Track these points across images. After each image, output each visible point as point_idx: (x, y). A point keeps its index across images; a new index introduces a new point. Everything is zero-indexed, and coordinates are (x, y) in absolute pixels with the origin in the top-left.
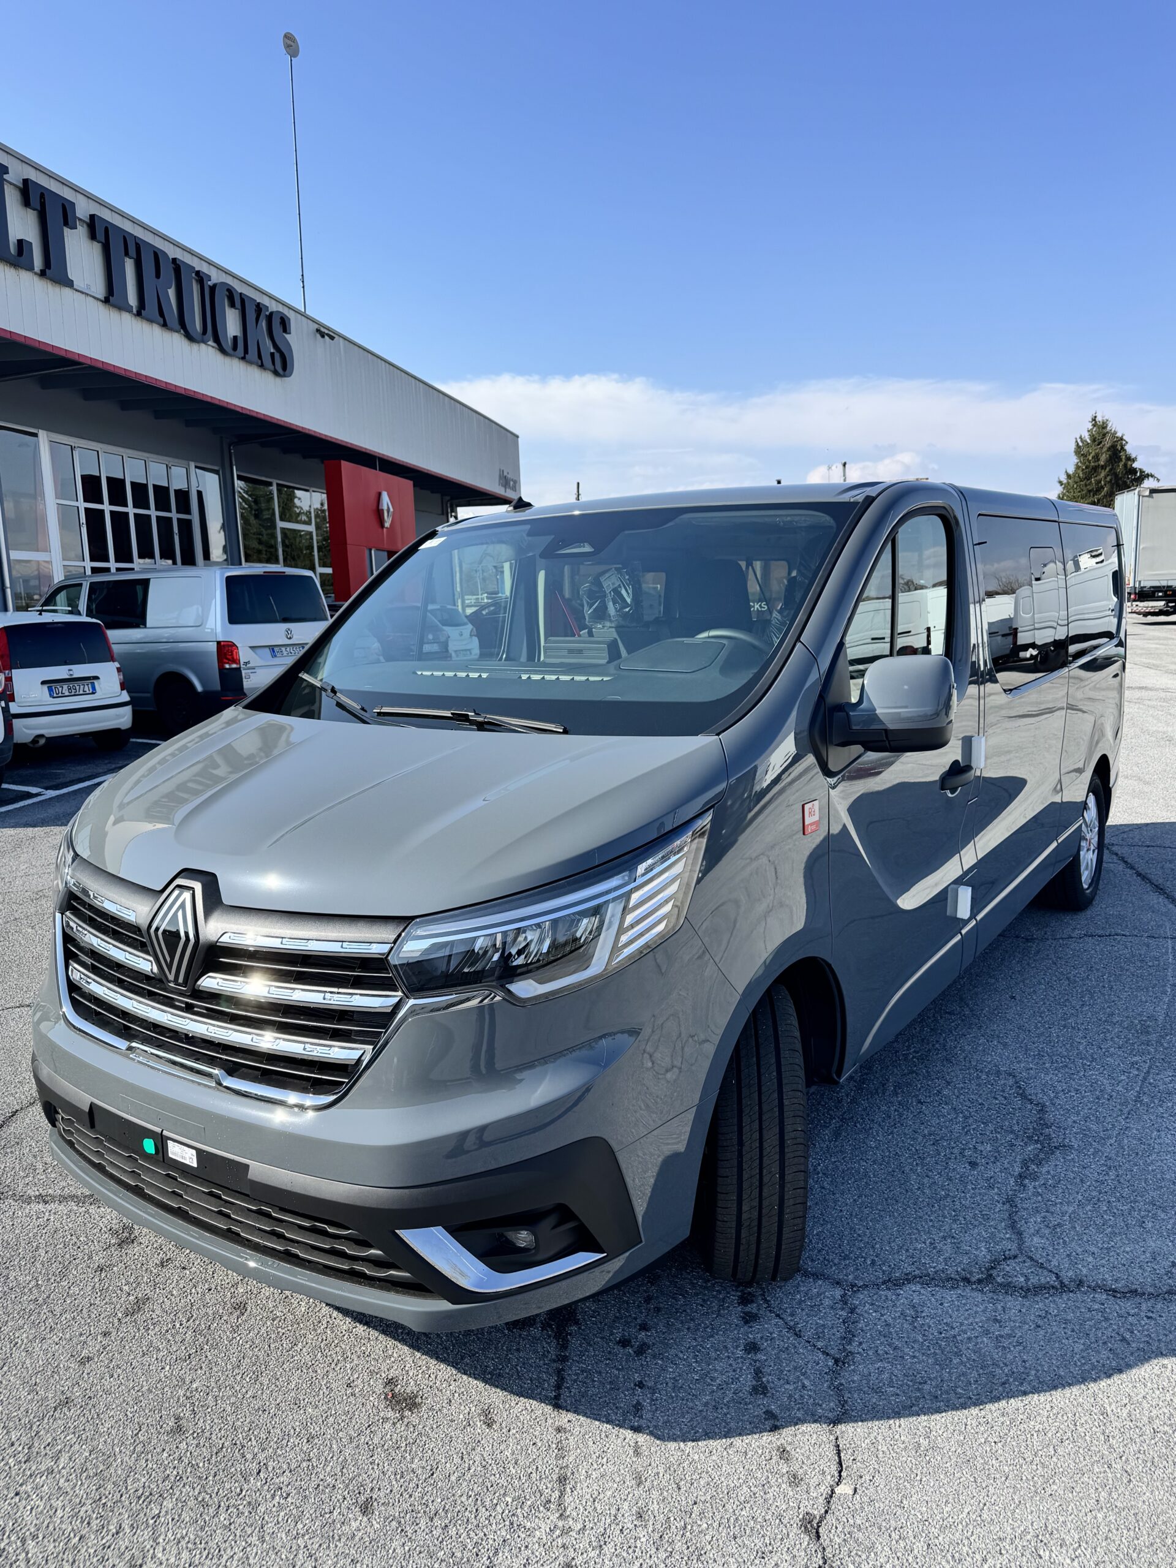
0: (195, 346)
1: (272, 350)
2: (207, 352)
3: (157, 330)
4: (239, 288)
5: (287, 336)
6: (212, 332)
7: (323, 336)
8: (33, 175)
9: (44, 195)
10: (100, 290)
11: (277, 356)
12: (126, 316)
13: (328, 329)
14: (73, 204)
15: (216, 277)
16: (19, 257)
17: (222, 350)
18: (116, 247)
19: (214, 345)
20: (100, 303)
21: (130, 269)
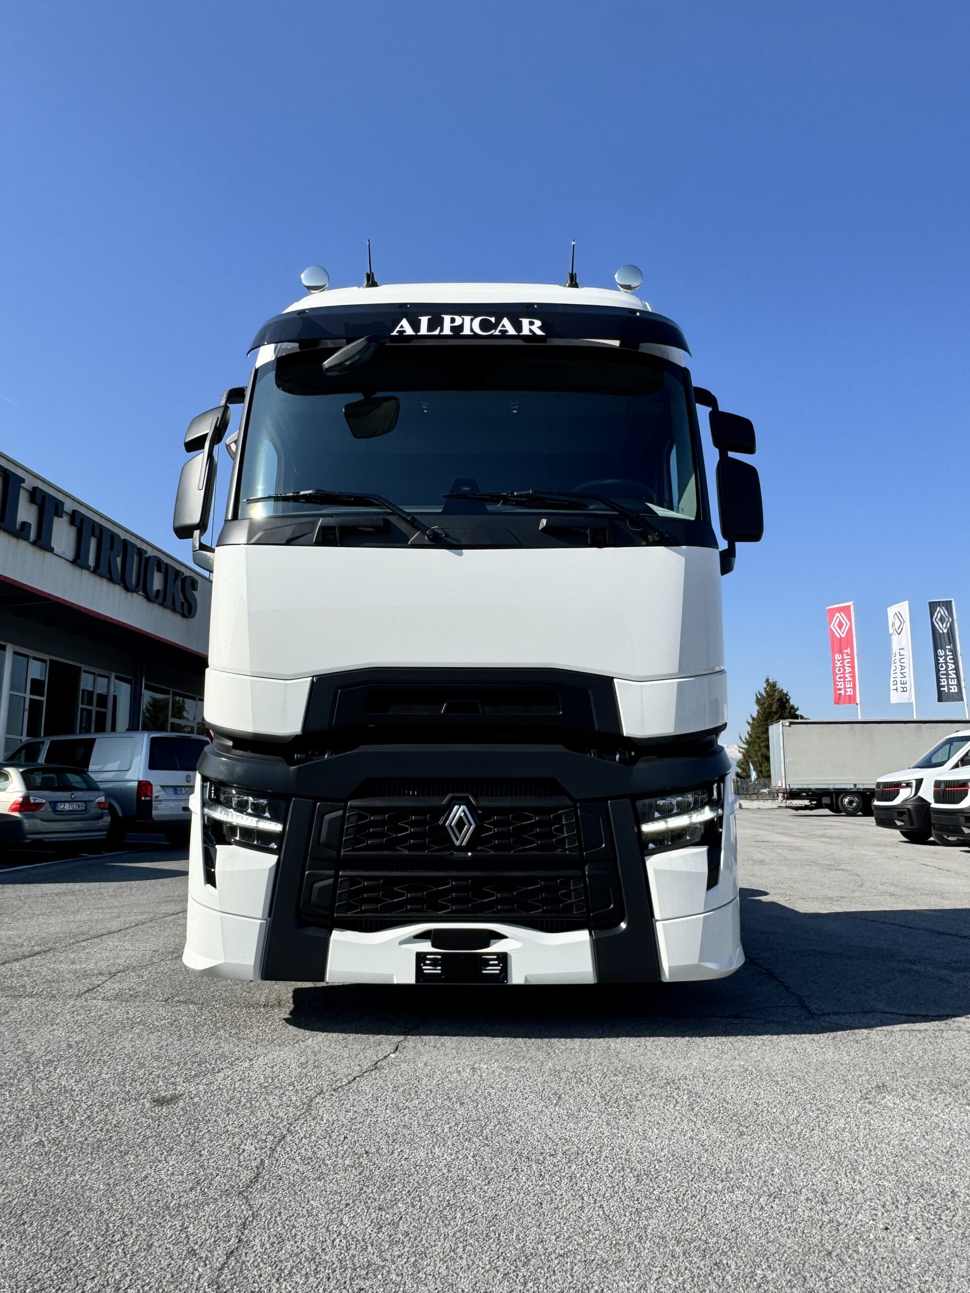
1: (183, 601)
2: (137, 599)
4: (165, 560)
5: (195, 592)
8: (41, 486)
9: (45, 496)
10: (70, 554)
11: (186, 605)
12: (86, 573)
14: (63, 503)
15: (150, 552)
16: (21, 533)
17: (148, 598)
18: (86, 530)
19: (143, 594)
20: (69, 564)
21: (93, 544)
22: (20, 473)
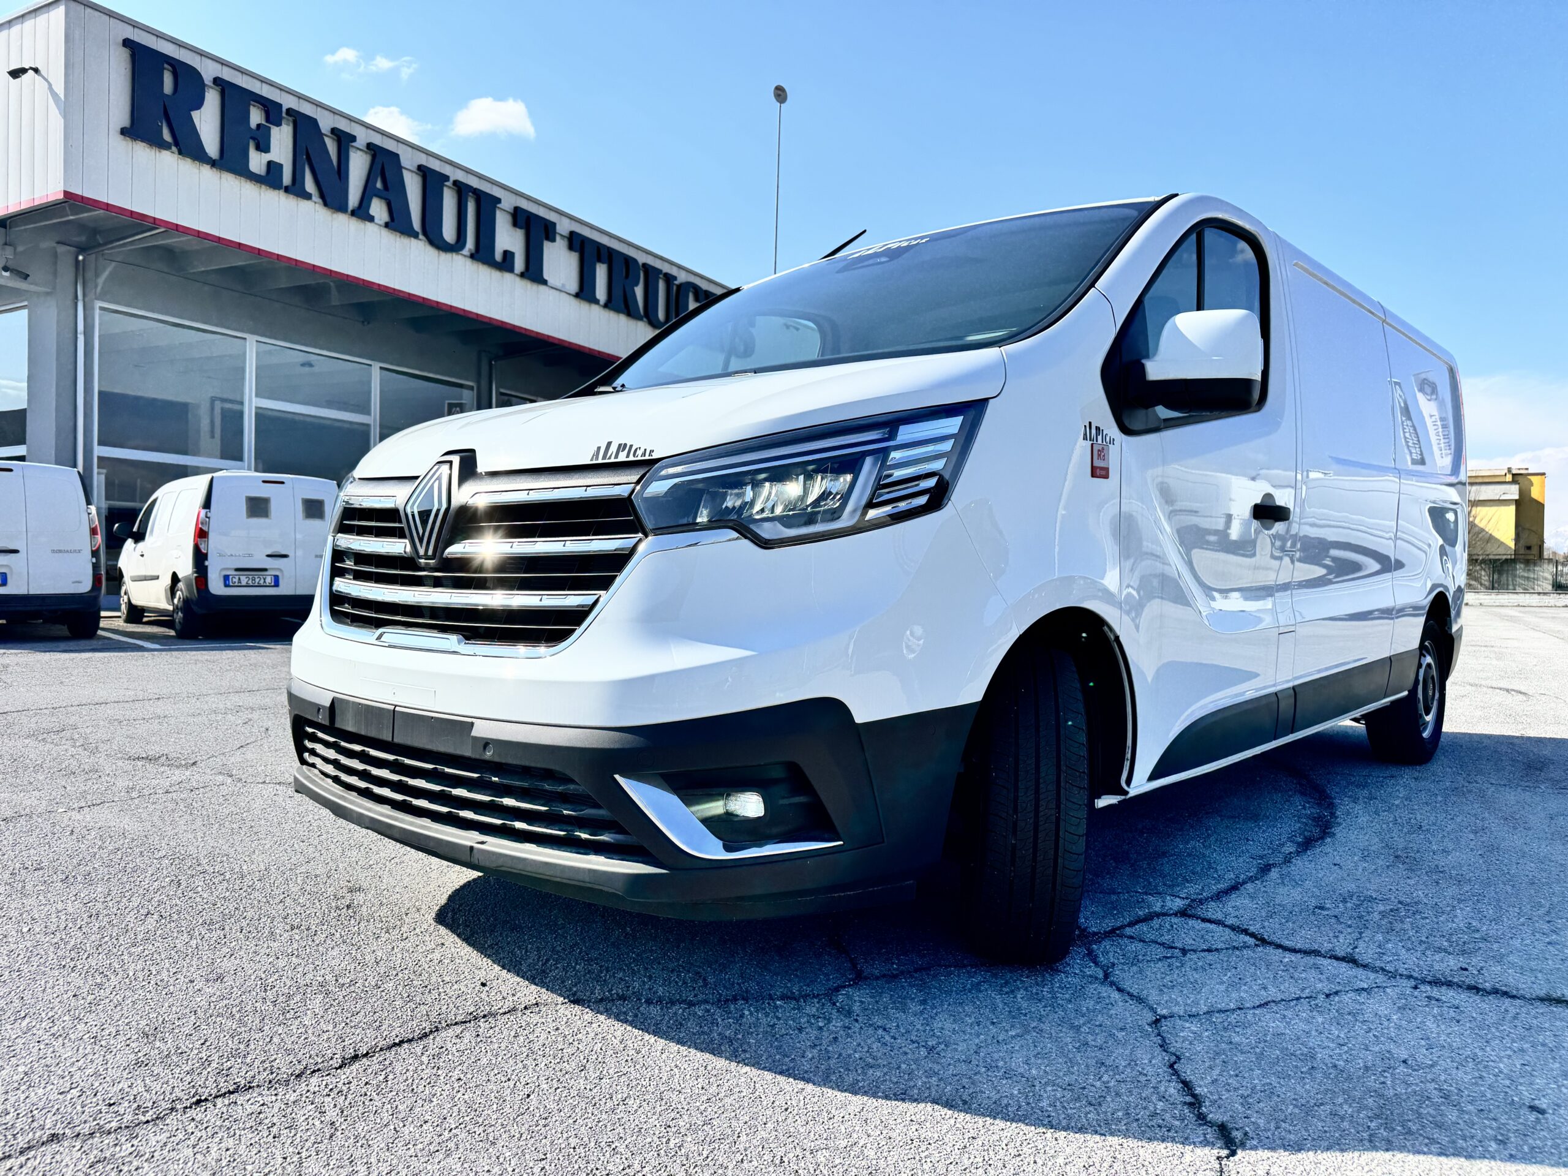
3: (622, 319)
8: (524, 205)
10: (573, 286)
12: (595, 308)
14: (554, 224)
15: (682, 277)
16: (505, 264)
18: (591, 255)
20: (572, 298)
21: (601, 273)
22: (496, 192)
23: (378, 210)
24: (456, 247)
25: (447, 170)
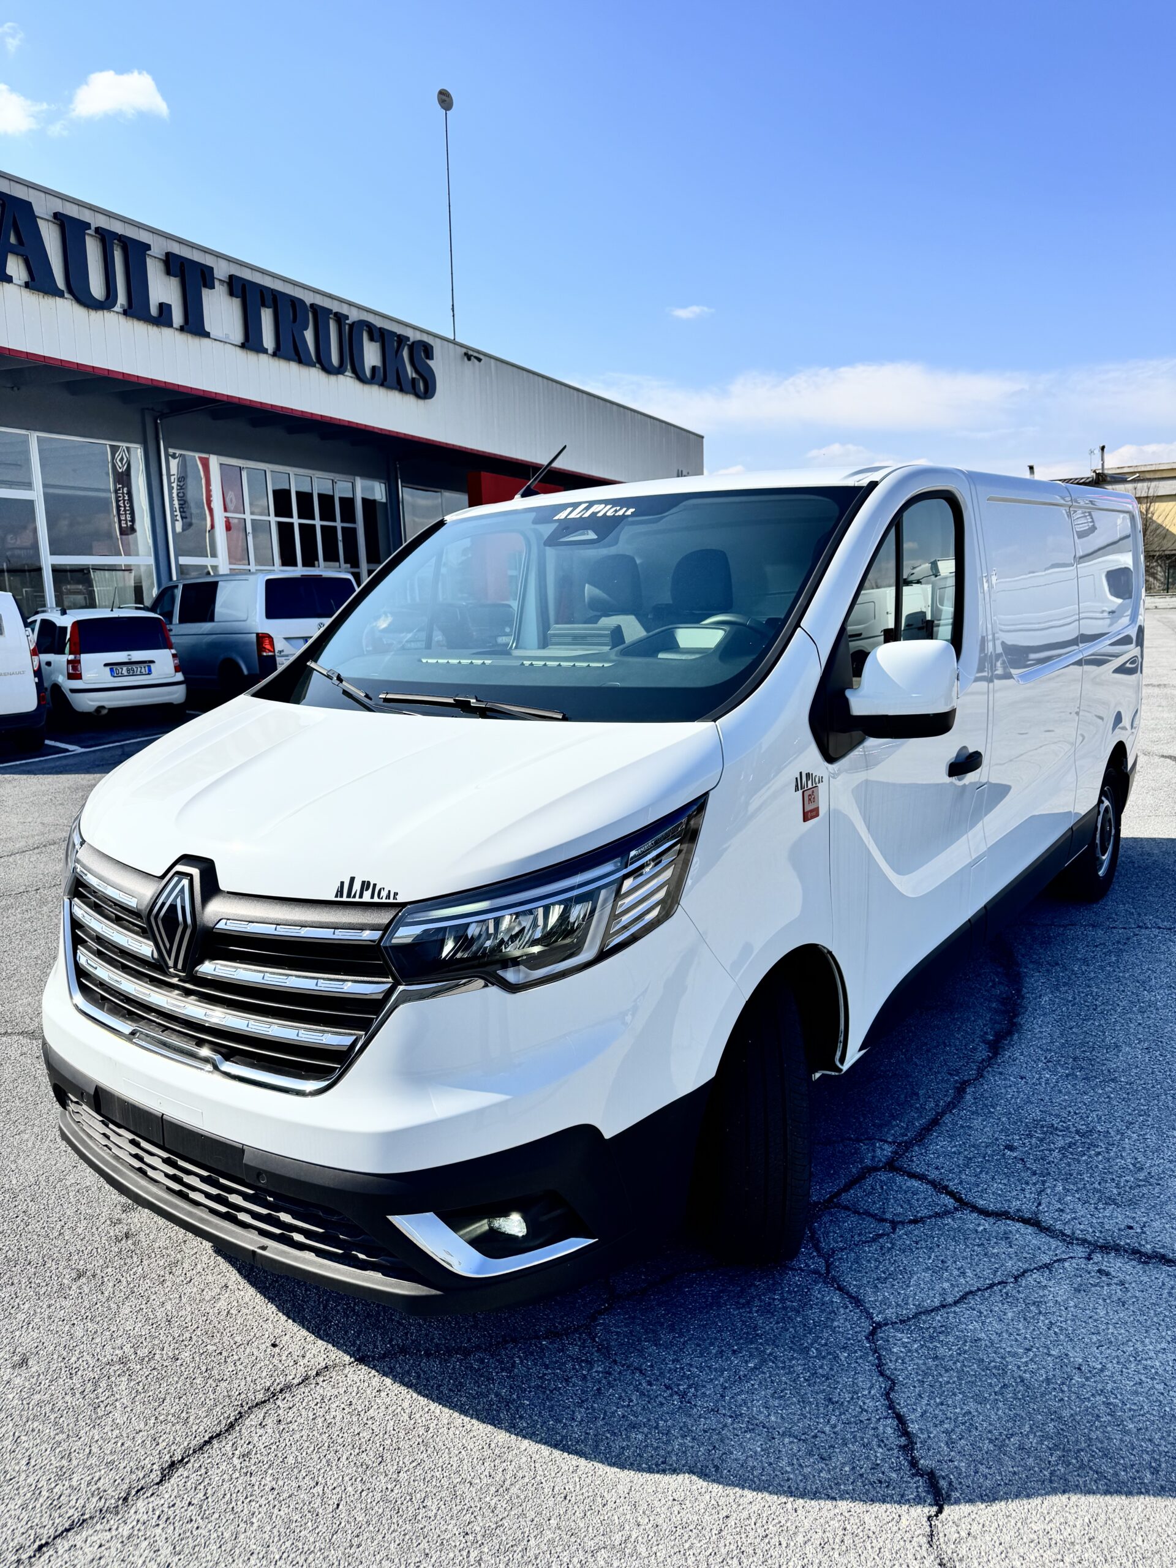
0: (333, 378)
1: (414, 376)
2: (346, 383)
3: (294, 367)
4: (378, 323)
5: (429, 362)
6: (351, 363)
7: (469, 359)
8: (176, 249)
9: (186, 263)
10: (238, 337)
11: (420, 382)
12: (263, 358)
13: (478, 352)
14: (211, 269)
15: (354, 316)
16: (163, 318)
17: (361, 379)
18: (254, 300)
19: (353, 375)
20: (238, 349)
21: (267, 317)
22: (144, 237)
23: (15, 267)
24: (106, 304)
25: (86, 216)
